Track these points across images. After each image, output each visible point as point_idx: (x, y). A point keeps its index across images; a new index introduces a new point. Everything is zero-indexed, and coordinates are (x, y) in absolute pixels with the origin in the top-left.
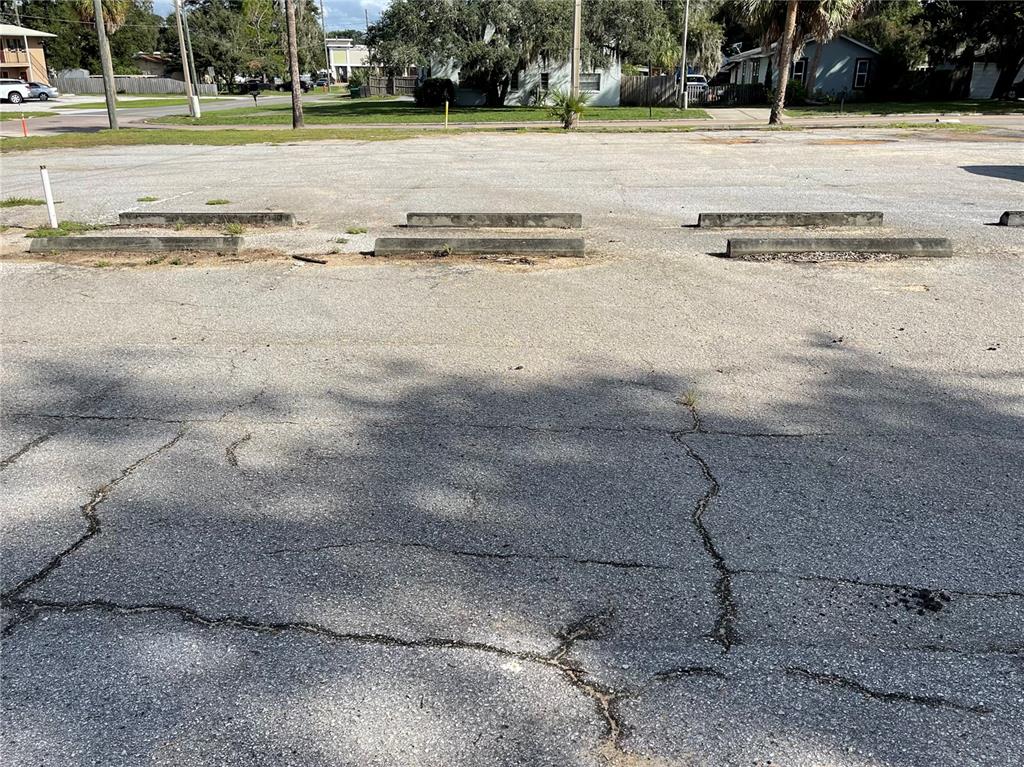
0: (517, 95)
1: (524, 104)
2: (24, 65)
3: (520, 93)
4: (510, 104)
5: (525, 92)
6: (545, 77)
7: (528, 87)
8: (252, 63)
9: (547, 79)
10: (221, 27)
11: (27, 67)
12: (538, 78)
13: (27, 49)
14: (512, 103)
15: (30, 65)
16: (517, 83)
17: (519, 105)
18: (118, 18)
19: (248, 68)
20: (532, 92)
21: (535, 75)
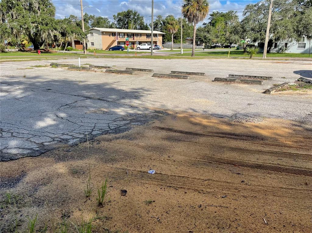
0: (276, 49)
1: (278, 52)
2: (156, 41)
3: (277, 49)
4: (273, 52)
5: (279, 48)
6: (286, 44)
7: (280, 47)
8: (214, 40)
9: (287, 45)
10: (208, 31)
11: (157, 41)
12: (284, 44)
13: (158, 37)
14: (274, 52)
15: (158, 41)
16: (276, 46)
17: (276, 52)
18: (176, 29)
19: (213, 41)
20: (281, 49)
21: (283, 43)
